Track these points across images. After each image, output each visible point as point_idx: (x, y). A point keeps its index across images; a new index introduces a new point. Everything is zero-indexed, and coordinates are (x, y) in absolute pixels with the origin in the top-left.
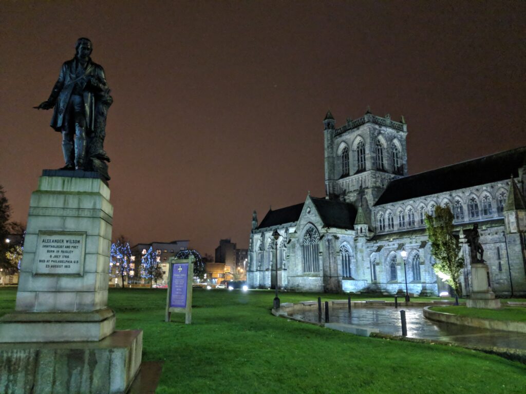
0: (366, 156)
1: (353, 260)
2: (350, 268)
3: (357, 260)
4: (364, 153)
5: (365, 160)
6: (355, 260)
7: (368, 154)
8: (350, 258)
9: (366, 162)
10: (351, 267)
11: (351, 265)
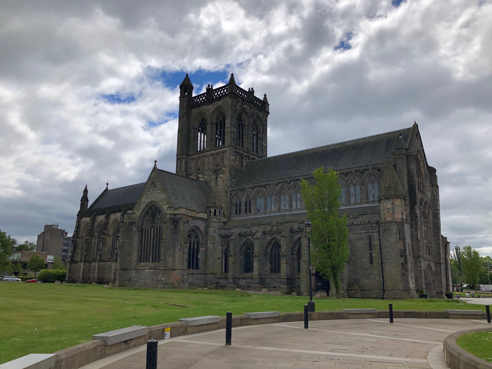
0: (226, 131)
1: (202, 249)
2: (197, 259)
3: (207, 249)
4: (224, 127)
5: (224, 135)
6: (204, 249)
7: (228, 128)
8: (199, 246)
9: (226, 137)
10: (199, 257)
11: (199, 254)
